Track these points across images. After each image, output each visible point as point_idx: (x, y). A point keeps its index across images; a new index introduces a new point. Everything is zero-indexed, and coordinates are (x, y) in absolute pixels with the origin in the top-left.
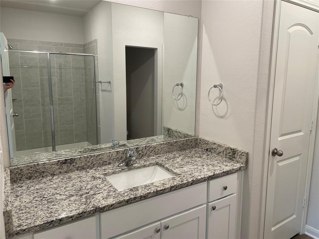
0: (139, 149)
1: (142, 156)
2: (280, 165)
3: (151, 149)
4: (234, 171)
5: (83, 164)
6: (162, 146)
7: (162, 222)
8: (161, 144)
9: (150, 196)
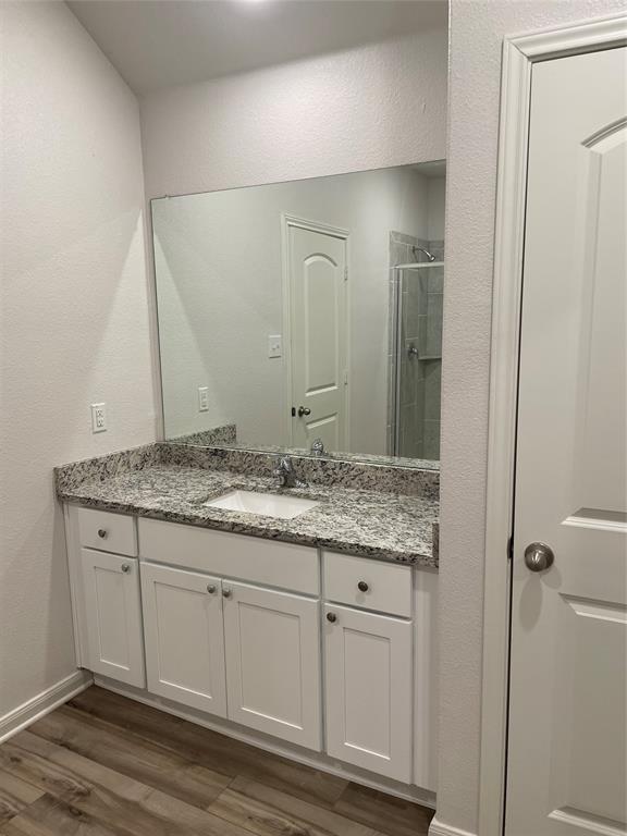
0: (328, 465)
1: (334, 482)
2: (578, 613)
3: (353, 473)
4: (392, 557)
5: (237, 463)
6: (379, 474)
7: (225, 581)
8: (377, 468)
9: (197, 522)
